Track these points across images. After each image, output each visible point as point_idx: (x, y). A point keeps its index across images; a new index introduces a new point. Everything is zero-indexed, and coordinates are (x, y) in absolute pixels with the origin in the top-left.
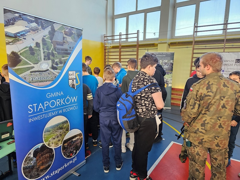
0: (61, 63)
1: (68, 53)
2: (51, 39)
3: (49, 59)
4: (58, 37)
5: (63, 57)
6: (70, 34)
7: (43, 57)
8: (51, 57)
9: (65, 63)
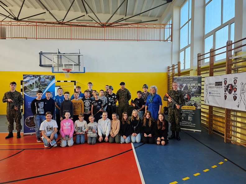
1: (46, 85)
2: (39, 81)
3: (38, 88)
4: (42, 80)
5: (44, 87)
6: (48, 78)
7: (35, 87)
8: (39, 87)
9: (45, 89)
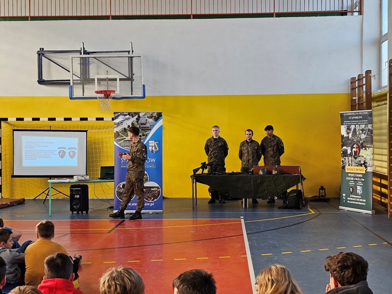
0: (144, 135)
1: (149, 129)
4: (142, 120)
5: (145, 132)
6: (151, 117)
9: (147, 135)
